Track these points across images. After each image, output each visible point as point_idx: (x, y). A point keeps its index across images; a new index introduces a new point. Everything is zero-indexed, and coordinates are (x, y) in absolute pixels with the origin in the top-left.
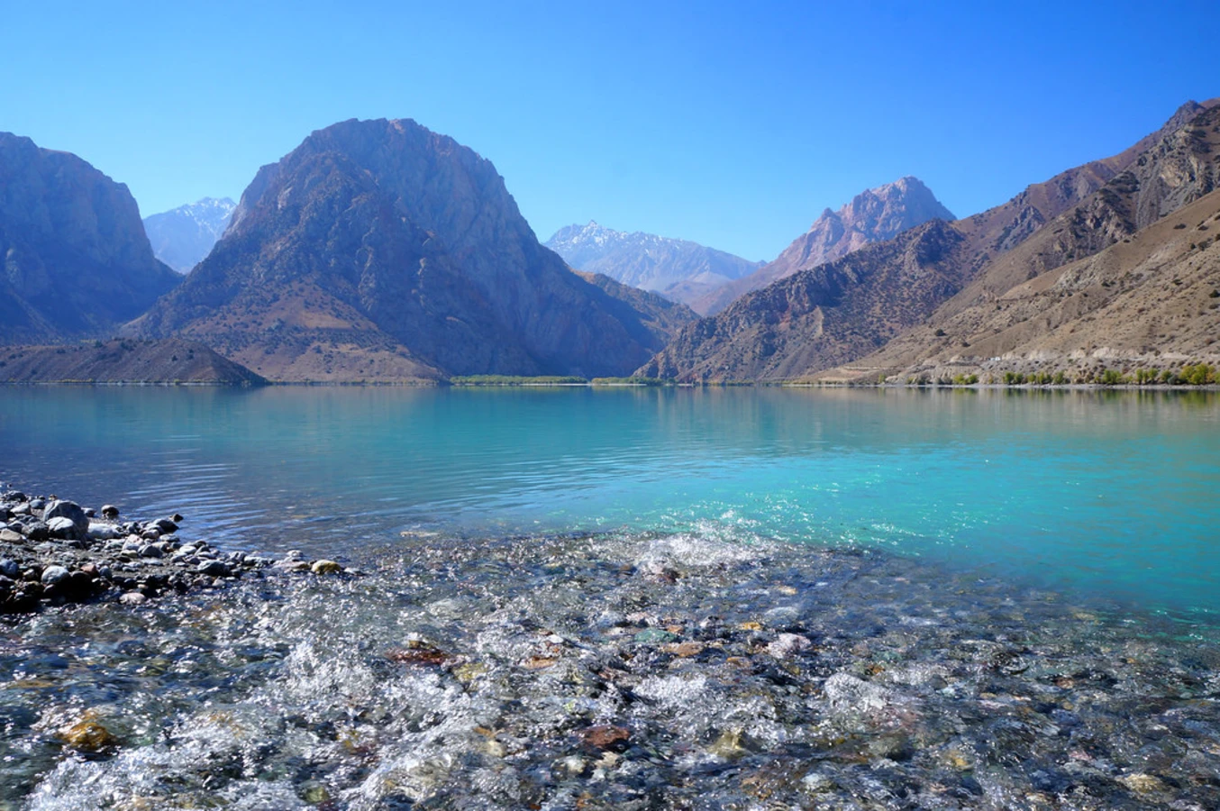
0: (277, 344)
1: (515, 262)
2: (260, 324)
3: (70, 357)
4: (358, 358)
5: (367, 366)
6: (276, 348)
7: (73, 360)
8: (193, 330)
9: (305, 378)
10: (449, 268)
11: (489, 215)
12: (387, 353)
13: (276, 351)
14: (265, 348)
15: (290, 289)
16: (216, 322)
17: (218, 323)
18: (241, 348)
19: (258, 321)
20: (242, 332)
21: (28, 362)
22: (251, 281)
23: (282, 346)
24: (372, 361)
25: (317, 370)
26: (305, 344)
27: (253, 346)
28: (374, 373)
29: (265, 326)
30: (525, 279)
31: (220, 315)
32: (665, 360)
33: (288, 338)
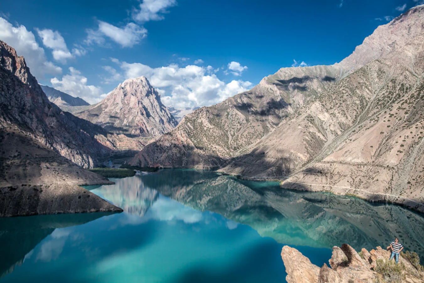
4: (70, 172)
5: (78, 176)
24: (77, 173)
26: (38, 164)
32: (143, 158)
33: (29, 161)
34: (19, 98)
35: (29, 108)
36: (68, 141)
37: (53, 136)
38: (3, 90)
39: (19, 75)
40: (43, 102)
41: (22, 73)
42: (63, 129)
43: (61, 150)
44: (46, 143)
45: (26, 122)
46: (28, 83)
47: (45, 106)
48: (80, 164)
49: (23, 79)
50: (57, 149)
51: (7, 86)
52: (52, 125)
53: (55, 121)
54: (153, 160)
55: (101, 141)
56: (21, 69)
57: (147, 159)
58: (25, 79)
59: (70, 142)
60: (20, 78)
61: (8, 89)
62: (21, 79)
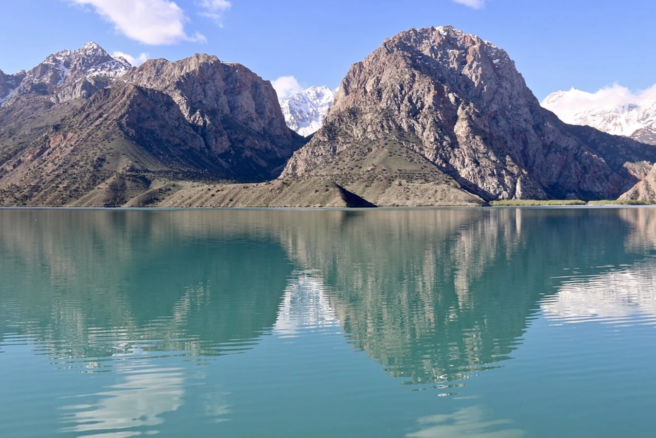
0: (373, 180)
1: (525, 120)
2: (361, 167)
3: (251, 191)
4: (426, 190)
5: (433, 195)
6: (372, 183)
7: (253, 193)
8: (318, 172)
9: (393, 203)
10: (482, 127)
11: (506, 88)
12: (446, 185)
13: (372, 185)
14: (365, 184)
15: (378, 144)
16: (332, 167)
17: (334, 168)
18: (349, 183)
19: (359, 165)
20: (349, 173)
21: (227, 194)
22: (352, 139)
23: (376, 183)
24: (436, 191)
25: (400, 198)
26: (390, 180)
27: (357, 182)
28: (438, 199)
29: (364, 169)
30: (533, 132)
31: (334, 162)
33: (380, 176)
39: (468, 72)
41: (473, 68)
43: (461, 168)
44: (436, 157)
46: (482, 82)
48: (492, 191)
49: (474, 77)
50: (455, 167)
55: (635, 171)
56: (472, 62)
58: (477, 77)
60: (469, 76)
62: (471, 77)
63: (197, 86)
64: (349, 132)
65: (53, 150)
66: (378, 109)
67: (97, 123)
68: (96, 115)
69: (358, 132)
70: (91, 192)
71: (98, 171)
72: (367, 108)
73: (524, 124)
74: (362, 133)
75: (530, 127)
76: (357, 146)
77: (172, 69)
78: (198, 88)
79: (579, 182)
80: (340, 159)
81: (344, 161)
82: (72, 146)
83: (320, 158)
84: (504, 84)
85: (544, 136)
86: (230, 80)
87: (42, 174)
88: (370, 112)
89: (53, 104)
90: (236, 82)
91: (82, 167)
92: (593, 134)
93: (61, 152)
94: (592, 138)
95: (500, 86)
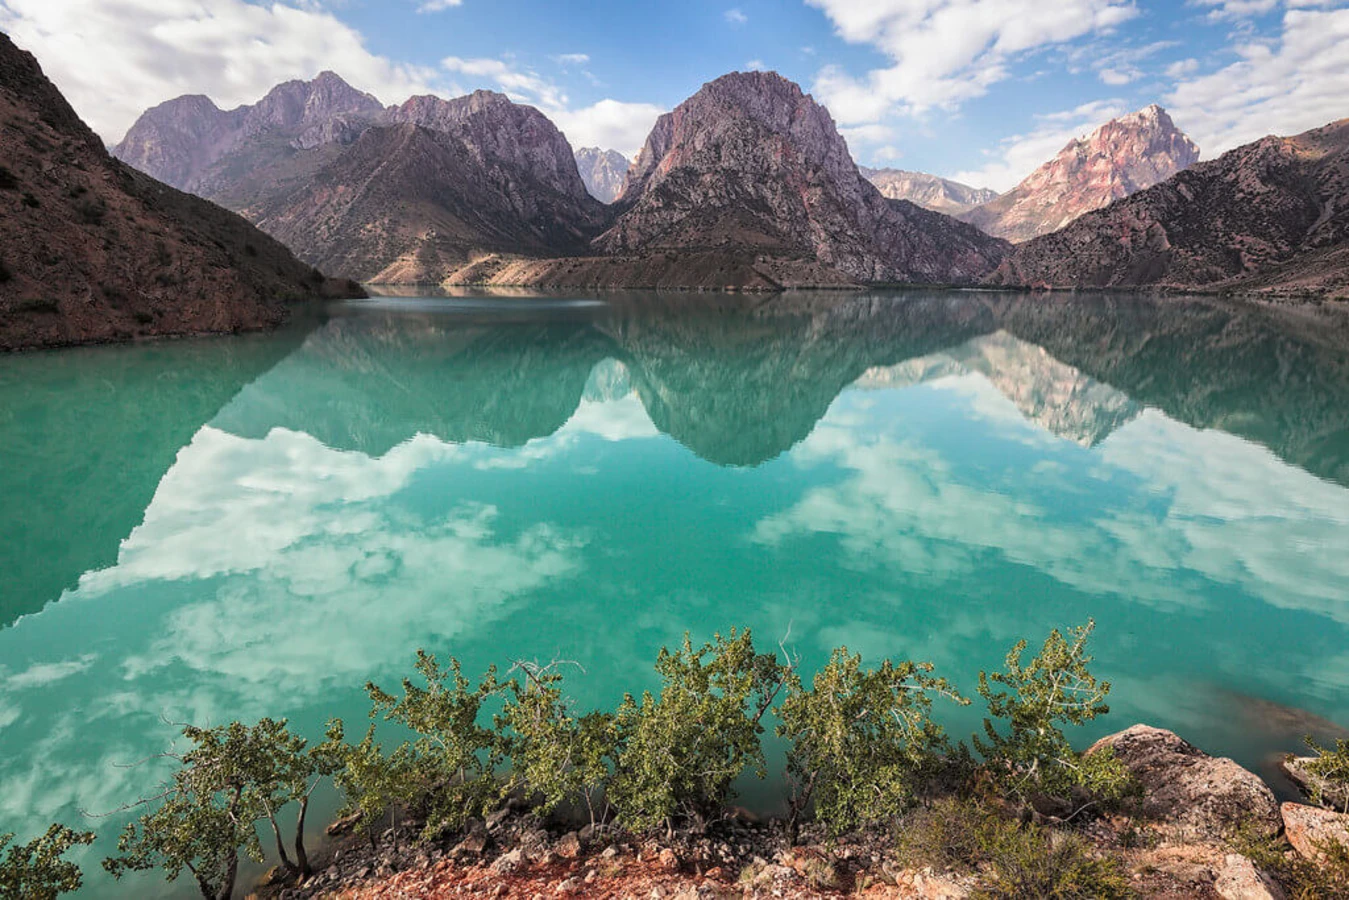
15: (726, 212)
22: (692, 205)
32: (1009, 270)
33: (737, 251)
34: (760, 157)
35: (774, 174)
36: (838, 230)
37: (808, 219)
38: (735, 148)
40: (806, 163)
42: (832, 207)
44: (791, 231)
45: (764, 197)
47: (807, 170)
50: (811, 242)
51: (744, 140)
52: (813, 202)
53: (819, 193)
54: (1033, 274)
57: (1019, 270)
59: (841, 231)
61: (745, 146)
63: (487, 132)
64: (686, 196)
65: (321, 208)
66: (719, 169)
67: (376, 172)
68: (374, 163)
69: (697, 197)
70: (394, 265)
71: (393, 237)
72: (704, 167)
73: (854, 195)
74: (702, 198)
75: (860, 200)
76: (700, 214)
77: (447, 110)
78: (489, 135)
79: (908, 262)
80: (681, 229)
81: (687, 232)
82: (348, 203)
83: (657, 229)
84: (833, 147)
85: (873, 210)
86: (523, 127)
87: (316, 240)
88: (708, 173)
89: (294, 150)
90: (533, 131)
91: (370, 231)
92: (913, 209)
93: (335, 212)
94: (912, 214)
95: (829, 149)
